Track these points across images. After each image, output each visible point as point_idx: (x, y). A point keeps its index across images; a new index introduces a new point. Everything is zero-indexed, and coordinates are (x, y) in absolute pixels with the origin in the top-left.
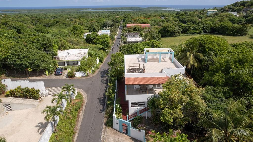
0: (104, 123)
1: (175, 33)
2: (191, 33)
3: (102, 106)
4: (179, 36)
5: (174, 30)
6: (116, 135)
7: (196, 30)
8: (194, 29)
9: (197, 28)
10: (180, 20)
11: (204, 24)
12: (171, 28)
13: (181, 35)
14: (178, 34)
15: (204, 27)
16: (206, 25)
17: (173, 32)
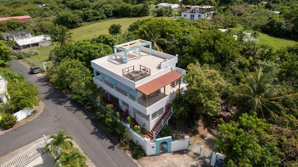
0: (131, 158)
1: (77, 22)
2: (94, 21)
3: (106, 140)
4: (82, 25)
5: (74, 20)
6: (157, 161)
7: (98, 16)
8: (95, 15)
9: (98, 13)
10: (68, 6)
11: (104, 8)
12: (70, 17)
13: (84, 24)
14: (80, 24)
15: (106, 11)
16: (107, 9)
17: (74, 22)
